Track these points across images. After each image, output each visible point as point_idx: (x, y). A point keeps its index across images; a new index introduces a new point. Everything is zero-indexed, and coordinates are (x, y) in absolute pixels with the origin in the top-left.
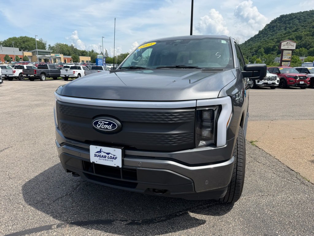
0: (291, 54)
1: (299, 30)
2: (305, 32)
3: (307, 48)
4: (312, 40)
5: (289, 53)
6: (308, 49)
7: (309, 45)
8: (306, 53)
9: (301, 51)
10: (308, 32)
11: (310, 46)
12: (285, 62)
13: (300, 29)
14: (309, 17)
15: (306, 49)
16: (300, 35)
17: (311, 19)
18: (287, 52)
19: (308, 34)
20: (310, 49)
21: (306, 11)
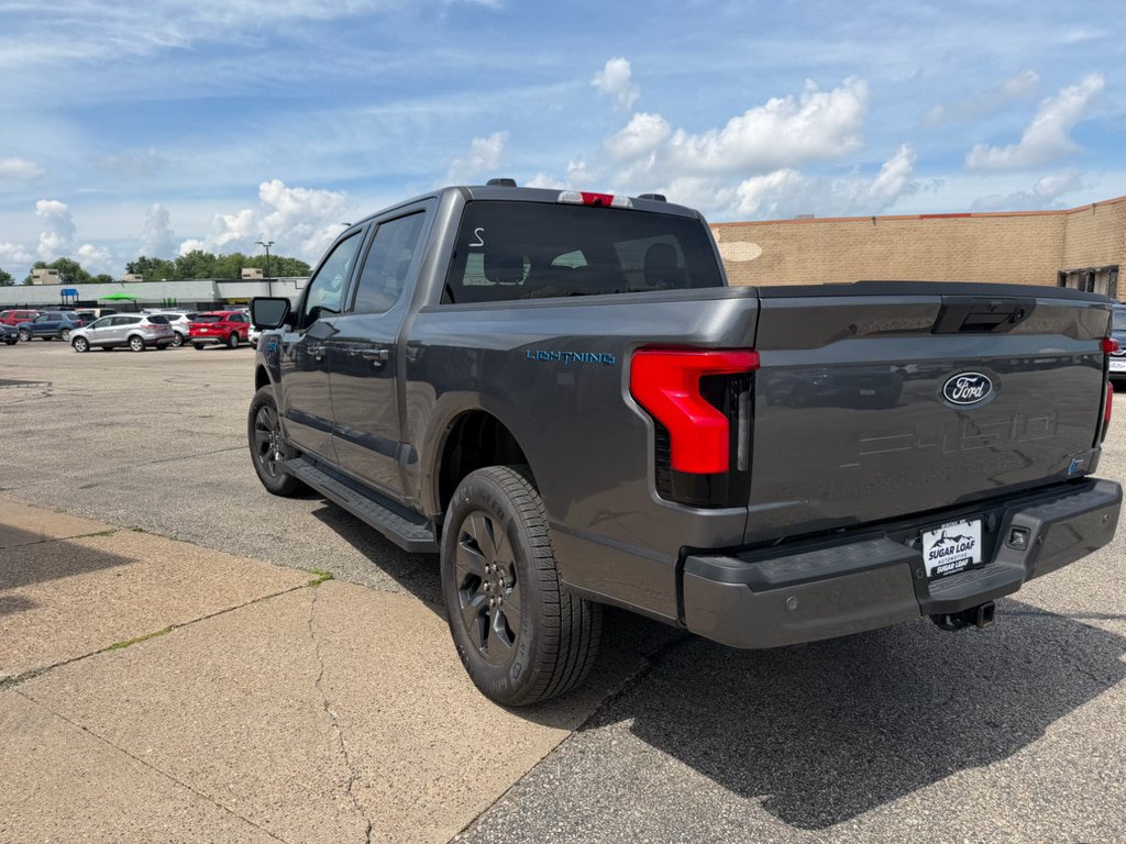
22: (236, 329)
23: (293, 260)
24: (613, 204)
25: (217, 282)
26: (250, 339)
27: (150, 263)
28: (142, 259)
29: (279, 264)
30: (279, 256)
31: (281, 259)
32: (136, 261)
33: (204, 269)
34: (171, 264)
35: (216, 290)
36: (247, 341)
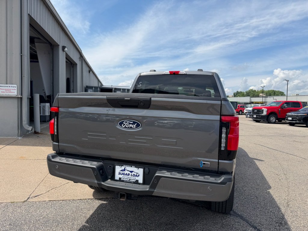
22: (242, 110)
23: (279, 91)
24: (179, 73)
25: (251, 97)
26: (244, 112)
27: (239, 92)
28: (237, 92)
29: (274, 92)
30: (275, 90)
31: (275, 91)
32: (236, 92)
33: (252, 94)
34: (244, 93)
35: (250, 99)
36: (244, 113)
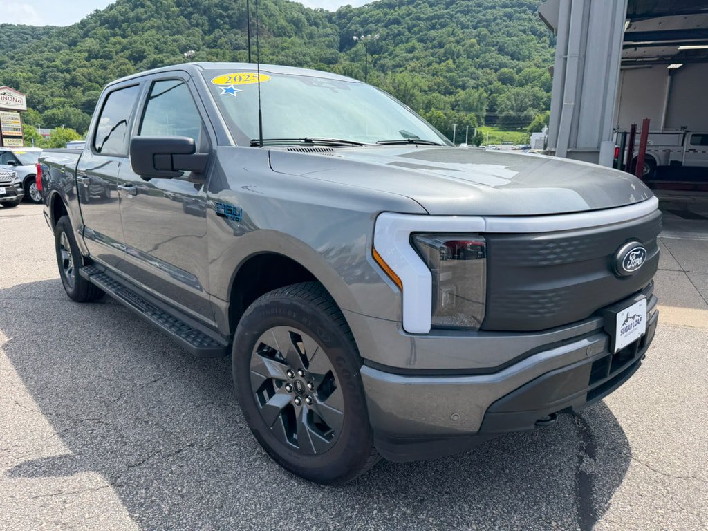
0: (19, 121)
1: (6, 64)
2: (22, 72)
3: (37, 110)
4: (43, 92)
5: (15, 119)
6: (41, 112)
7: (39, 103)
8: (39, 119)
9: (27, 116)
10: (29, 73)
11: (43, 106)
12: (10, 139)
13: (8, 64)
14: (19, 39)
15: (37, 112)
16: (13, 77)
17: (26, 45)
18: (8, 116)
19: (31, 78)
20: (46, 111)
21: (9, 23)
